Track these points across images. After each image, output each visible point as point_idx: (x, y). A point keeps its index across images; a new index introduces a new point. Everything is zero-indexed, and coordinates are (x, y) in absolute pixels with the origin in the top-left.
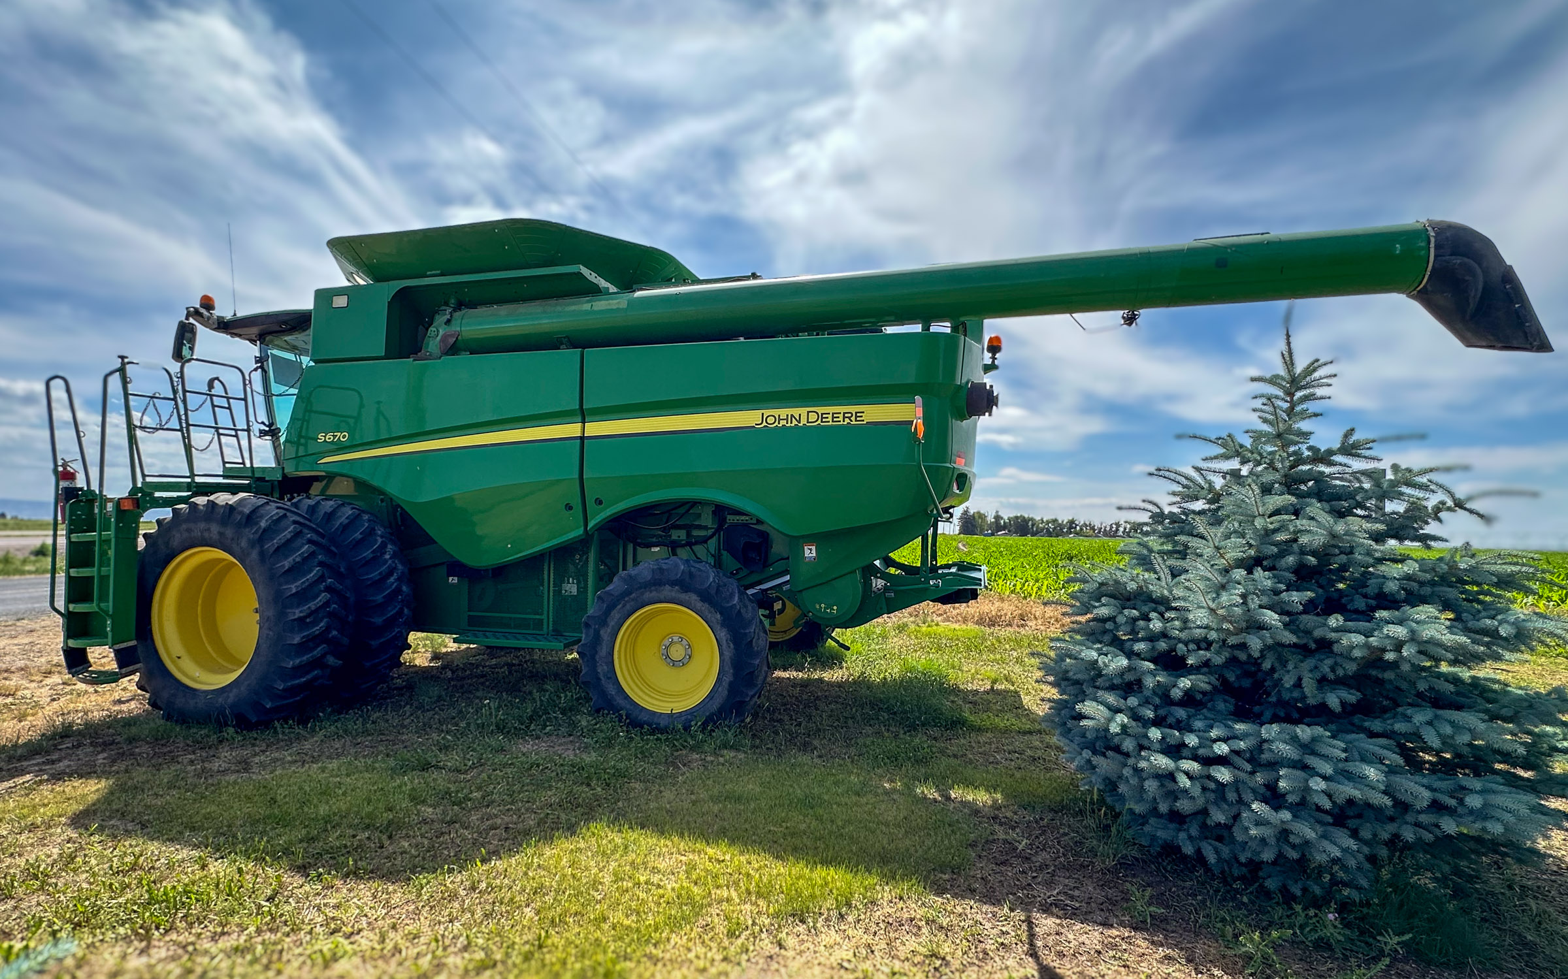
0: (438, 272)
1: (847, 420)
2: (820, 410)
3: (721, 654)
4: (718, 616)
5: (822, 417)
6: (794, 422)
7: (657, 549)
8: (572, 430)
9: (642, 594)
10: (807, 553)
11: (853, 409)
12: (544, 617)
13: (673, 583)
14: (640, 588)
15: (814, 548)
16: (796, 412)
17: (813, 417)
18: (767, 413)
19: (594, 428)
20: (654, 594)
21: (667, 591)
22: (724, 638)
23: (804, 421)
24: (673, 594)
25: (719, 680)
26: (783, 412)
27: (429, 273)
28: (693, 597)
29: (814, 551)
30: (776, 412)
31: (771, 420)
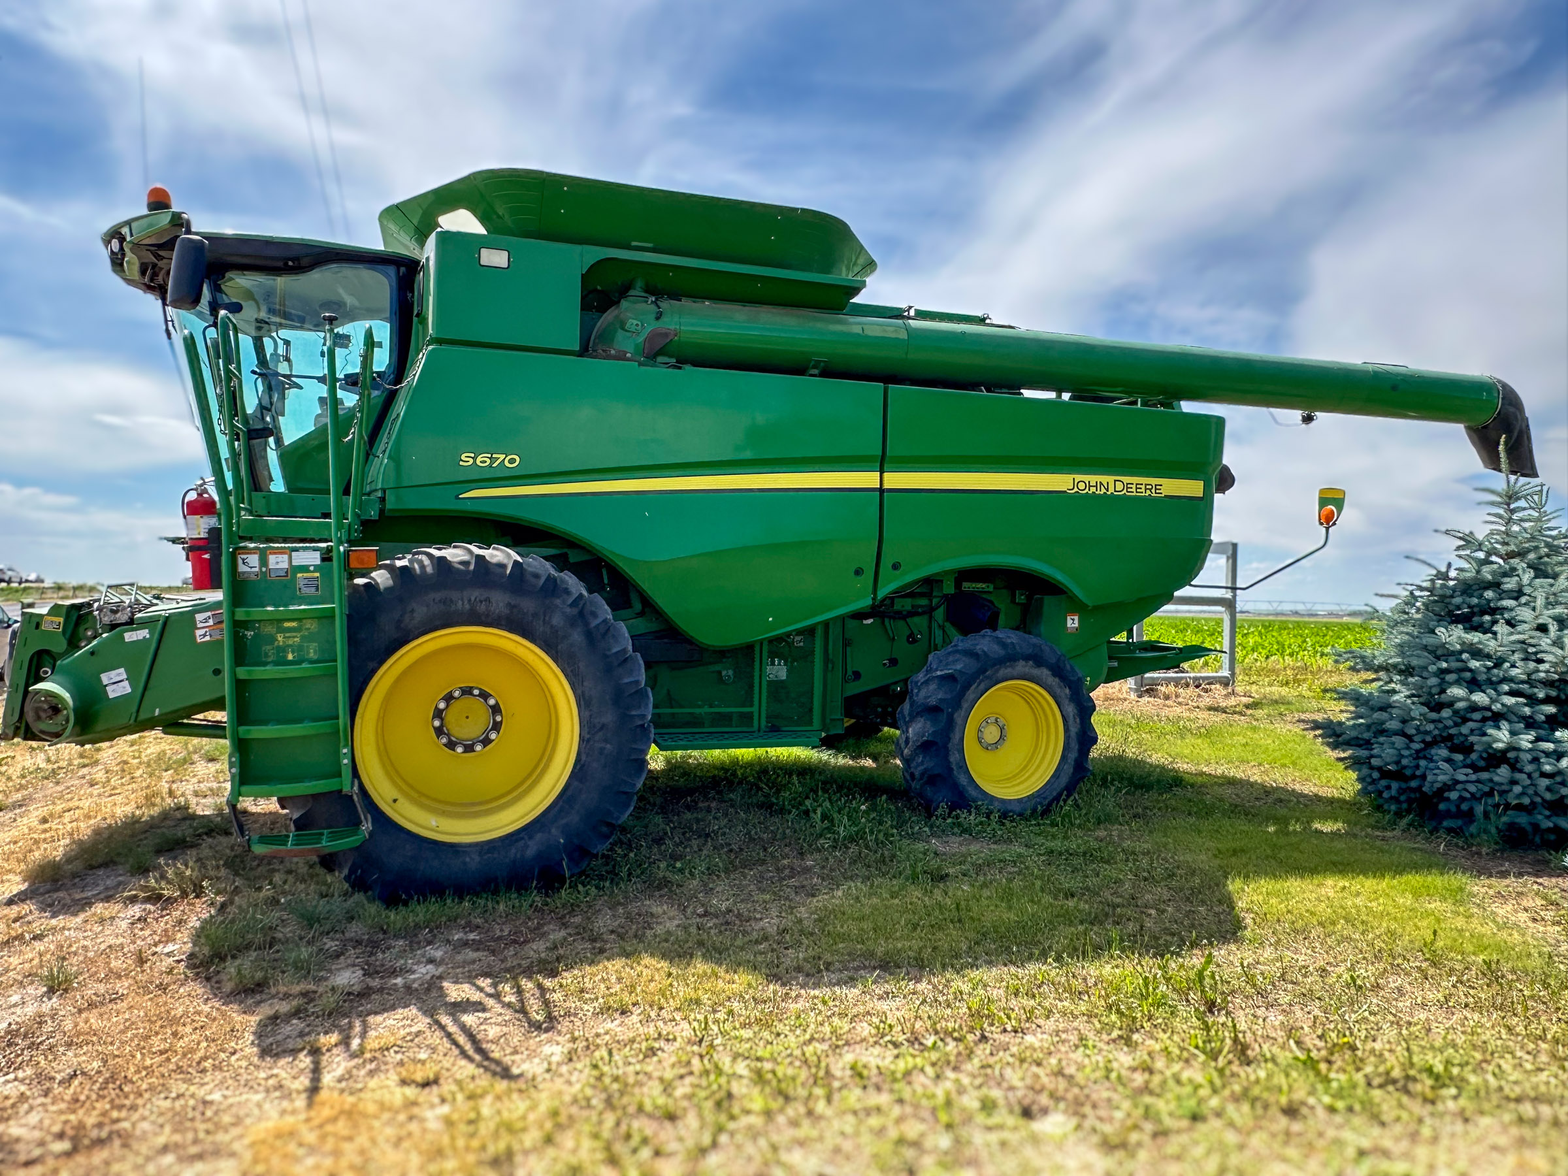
0: (650, 245)
1: (1148, 492)
2: (1126, 479)
3: (1066, 730)
4: (1067, 691)
5: (1127, 486)
6: (1103, 490)
7: (870, 621)
8: (868, 479)
9: (997, 671)
10: (1069, 623)
11: (1154, 481)
12: (755, 709)
13: (1026, 658)
14: (994, 665)
15: (1076, 618)
16: (1104, 479)
17: (1119, 486)
18: (1078, 477)
19: (895, 480)
20: (1009, 670)
21: (1021, 666)
22: (1071, 715)
23: (1111, 490)
24: (1027, 670)
25: (1064, 757)
26: (1093, 479)
27: (634, 244)
28: (1044, 672)
29: (1076, 621)
30: (1086, 478)
31: (1082, 486)
